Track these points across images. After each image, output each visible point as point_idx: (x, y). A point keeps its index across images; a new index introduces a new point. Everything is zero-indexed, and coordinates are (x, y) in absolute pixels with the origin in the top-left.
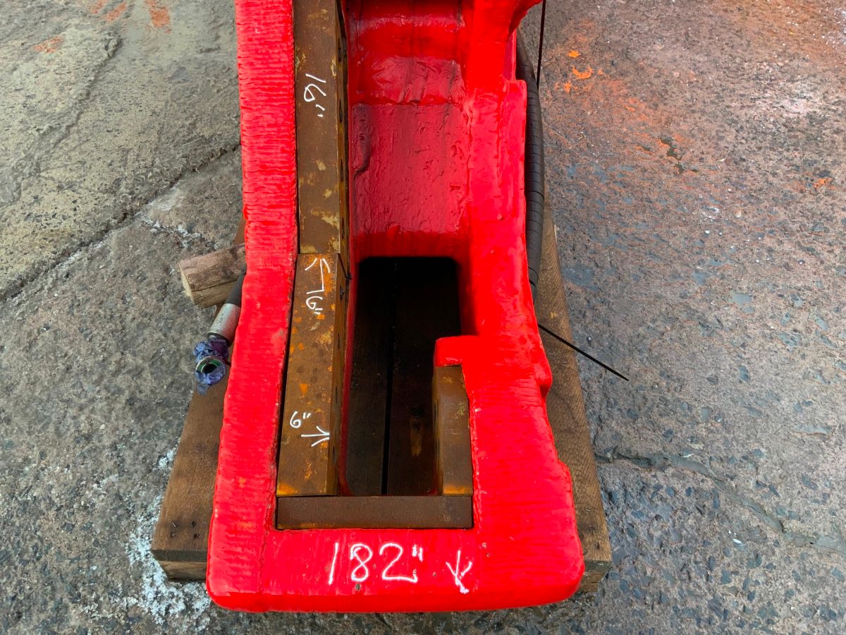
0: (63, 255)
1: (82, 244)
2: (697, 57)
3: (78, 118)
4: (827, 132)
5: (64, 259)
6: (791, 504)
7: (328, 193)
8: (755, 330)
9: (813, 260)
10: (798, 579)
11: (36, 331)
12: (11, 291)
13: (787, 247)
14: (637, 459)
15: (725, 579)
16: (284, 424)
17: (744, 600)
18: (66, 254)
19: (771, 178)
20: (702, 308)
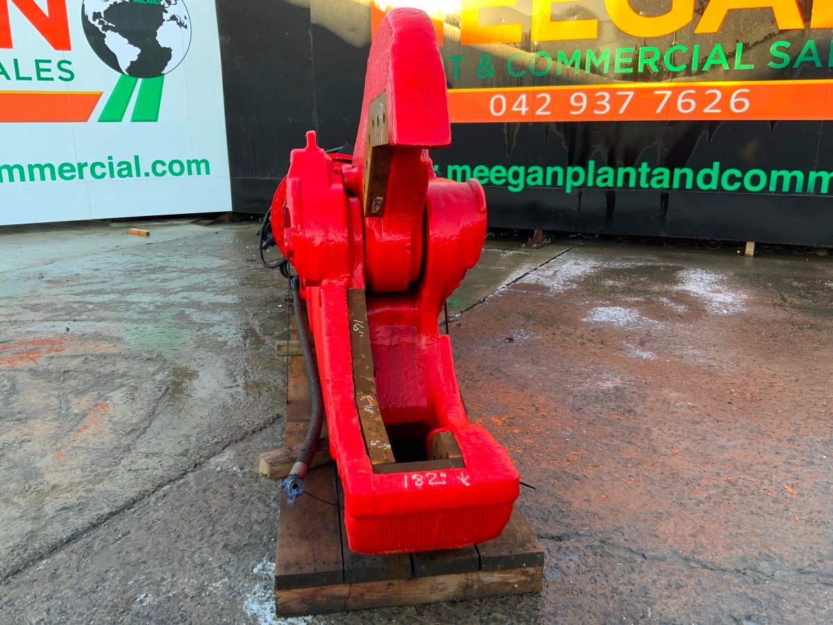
0: (158, 486)
1: (170, 481)
2: (541, 368)
3: (150, 424)
4: (627, 393)
5: (159, 489)
6: (646, 546)
7: (368, 367)
8: (606, 478)
9: (633, 446)
10: (658, 575)
11: (151, 522)
12: (127, 506)
13: (616, 442)
14: (553, 538)
15: (616, 580)
16: (368, 445)
17: (630, 587)
18: (160, 486)
19: (599, 415)
20: (573, 471)
